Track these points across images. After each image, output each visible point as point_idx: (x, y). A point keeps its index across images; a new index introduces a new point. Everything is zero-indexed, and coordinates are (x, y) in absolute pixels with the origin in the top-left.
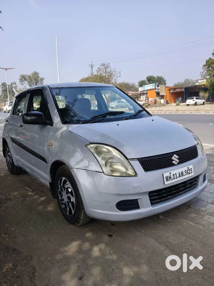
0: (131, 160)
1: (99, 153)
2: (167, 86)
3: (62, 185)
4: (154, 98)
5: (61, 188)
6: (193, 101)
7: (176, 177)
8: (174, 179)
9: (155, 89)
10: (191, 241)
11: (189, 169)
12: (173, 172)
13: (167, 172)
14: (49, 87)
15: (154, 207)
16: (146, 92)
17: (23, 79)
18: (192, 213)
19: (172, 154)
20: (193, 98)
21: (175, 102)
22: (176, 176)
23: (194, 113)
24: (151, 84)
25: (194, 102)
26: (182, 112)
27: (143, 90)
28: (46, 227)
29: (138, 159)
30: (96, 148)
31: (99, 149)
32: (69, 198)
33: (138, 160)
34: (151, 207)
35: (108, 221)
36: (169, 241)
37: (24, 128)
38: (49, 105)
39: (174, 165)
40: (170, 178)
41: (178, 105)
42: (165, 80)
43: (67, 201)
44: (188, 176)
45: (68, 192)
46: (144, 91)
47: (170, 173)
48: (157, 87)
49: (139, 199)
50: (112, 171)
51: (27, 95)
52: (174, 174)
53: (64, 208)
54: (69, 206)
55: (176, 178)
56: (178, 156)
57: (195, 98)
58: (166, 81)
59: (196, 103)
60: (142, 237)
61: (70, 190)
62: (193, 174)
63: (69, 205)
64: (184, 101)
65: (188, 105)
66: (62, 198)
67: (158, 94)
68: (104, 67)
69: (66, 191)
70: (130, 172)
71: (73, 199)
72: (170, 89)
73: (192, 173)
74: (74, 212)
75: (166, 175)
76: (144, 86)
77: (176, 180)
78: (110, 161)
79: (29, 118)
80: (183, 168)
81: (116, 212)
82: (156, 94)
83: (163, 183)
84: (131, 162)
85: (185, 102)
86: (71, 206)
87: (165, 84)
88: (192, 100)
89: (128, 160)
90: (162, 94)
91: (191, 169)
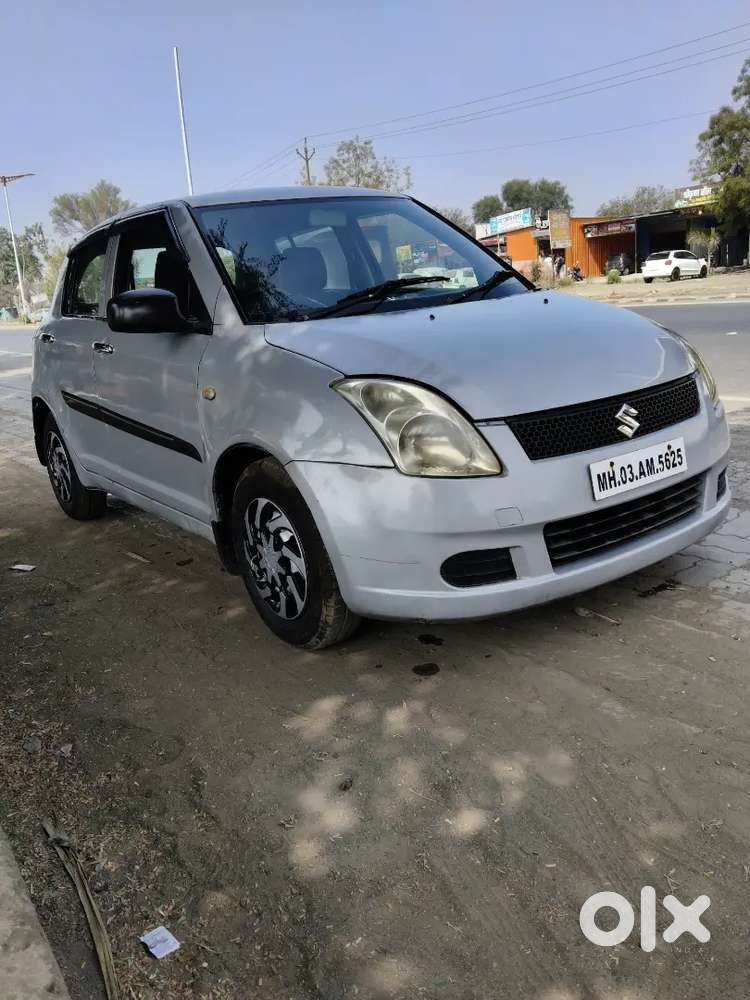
0: (484, 424)
1: (378, 407)
2: (574, 217)
3: (257, 524)
4: (529, 262)
5: (255, 536)
6: (667, 263)
7: (629, 476)
8: (624, 482)
9: (533, 227)
10: (683, 671)
11: (673, 452)
12: (621, 461)
13: (600, 461)
14: (188, 207)
15: (562, 573)
16: (501, 240)
17: (67, 214)
18: (680, 597)
19: (616, 401)
20: (666, 256)
21: (604, 273)
22: (631, 472)
23: (671, 302)
24: (518, 212)
25: (669, 270)
26: (629, 300)
27: (490, 234)
28: (213, 659)
29: (509, 421)
30: (367, 393)
31: (376, 394)
32: (285, 562)
33: (507, 423)
34: (554, 574)
35: (417, 619)
36: (613, 675)
37: (111, 352)
38: (192, 267)
39: (623, 438)
40: (610, 479)
41: (614, 281)
42: (567, 196)
43: (279, 574)
44: (667, 473)
45: (279, 544)
46: (492, 237)
47: (612, 464)
48: (539, 222)
49: (515, 547)
50: (423, 464)
51: (111, 240)
52: (626, 467)
53: (268, 599)
54: (285, 589)
55: (631, 480)
56: (636, 409)
57: (672, 253)
58: (572, 200)
59: (677, 271)
60: (526, 669)
61: (285, 537)
62: (683, 468)
63: (287, 585)
64: (634, 266)
65: (649, 280)
66: (258, 566)
67: (544, 246)
68: (351, 155)
69: (274, 541)
70: (484, 463)
71: (298, 565)
72: (586, 226)
73: (680, 464)
74: (303, 603)
75: (599, 468)
76: (492, 220)
77: (629, 486)
78: (414, 430)
79: (128, 313)
80: (652, 447)
81: (442, 590)
82: (536, 248)
83: (590, 496)
84: (485, 430)
85: (640, 271)
86: (292, 586)
87: (568, 207)
88: (665, 260)
89: (476, 424)
90: (559, 245)
91: (679, 450)
